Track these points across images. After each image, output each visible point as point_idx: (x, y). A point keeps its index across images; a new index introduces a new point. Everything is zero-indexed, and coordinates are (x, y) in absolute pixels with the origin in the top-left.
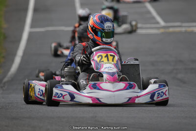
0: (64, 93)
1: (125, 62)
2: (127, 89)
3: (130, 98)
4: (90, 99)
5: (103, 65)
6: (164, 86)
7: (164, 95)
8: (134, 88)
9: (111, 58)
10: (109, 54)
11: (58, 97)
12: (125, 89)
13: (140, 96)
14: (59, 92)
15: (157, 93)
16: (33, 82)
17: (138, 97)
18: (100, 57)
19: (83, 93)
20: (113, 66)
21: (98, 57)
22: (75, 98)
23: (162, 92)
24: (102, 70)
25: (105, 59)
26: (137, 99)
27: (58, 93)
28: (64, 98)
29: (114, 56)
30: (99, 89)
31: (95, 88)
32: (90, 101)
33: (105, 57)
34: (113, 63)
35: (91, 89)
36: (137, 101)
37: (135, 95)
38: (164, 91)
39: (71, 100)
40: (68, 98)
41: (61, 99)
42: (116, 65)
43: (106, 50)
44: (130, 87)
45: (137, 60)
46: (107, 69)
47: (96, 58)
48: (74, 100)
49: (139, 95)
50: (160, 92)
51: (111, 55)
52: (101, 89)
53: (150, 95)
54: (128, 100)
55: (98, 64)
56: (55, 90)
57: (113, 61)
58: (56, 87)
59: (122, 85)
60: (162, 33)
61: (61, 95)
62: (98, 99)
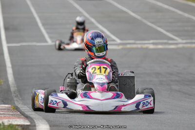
0: (58, 101)
1: (122, 74)
2: (114, 98)
3: (117, 107)
4: (81, 106)
5: (95, 76)
6: (150, 96)
7: (149, 105)
8: (121, 98)
9: (103, 70)
10: (102, 67)
11: (53, 104)
12: (113, 98)
13: (126, 105)
14: (54, 99)
15: (142, 103)
16: (39, 91)
17: (124, 106)
18: (94, 69)
19: (75, 100)
20: (104, 77)
21: (92, 69)
22: (67, 105)
23: (147, 102)
24: (94, 81)
25: (98, 71)
26: (123, 108)
27: (53, 101)
28: (58, 105)
29: (106, 69)
30: (89, 98)
31: (85, 97)
32: (81, 108)
33: (98, 69)
34: (104, 74)
35: (82, 97)
36: (123, 109)
37: (122, 103)
38: (149, 101)
39: (64, 107)
40: (61, 105)
41: (55, 106)
42: (107, 77)
43: (100, 63)
44: (118, 96)
45: (133, 72)
46: (98, 80)
47: (90, 70)
48: (67, 107)
49: (125, 103)
50: (145, 101)
51: (104, 68)
52: (91, 98)
53: (135, 104)
54: (115, 109)
55: (91, 75)
56: (51, 98)
57: (105, 72)
58: (52, 95)
59: (110, 94)
60: (122, 49)
61: (55, 102)
62: (87, 106)
